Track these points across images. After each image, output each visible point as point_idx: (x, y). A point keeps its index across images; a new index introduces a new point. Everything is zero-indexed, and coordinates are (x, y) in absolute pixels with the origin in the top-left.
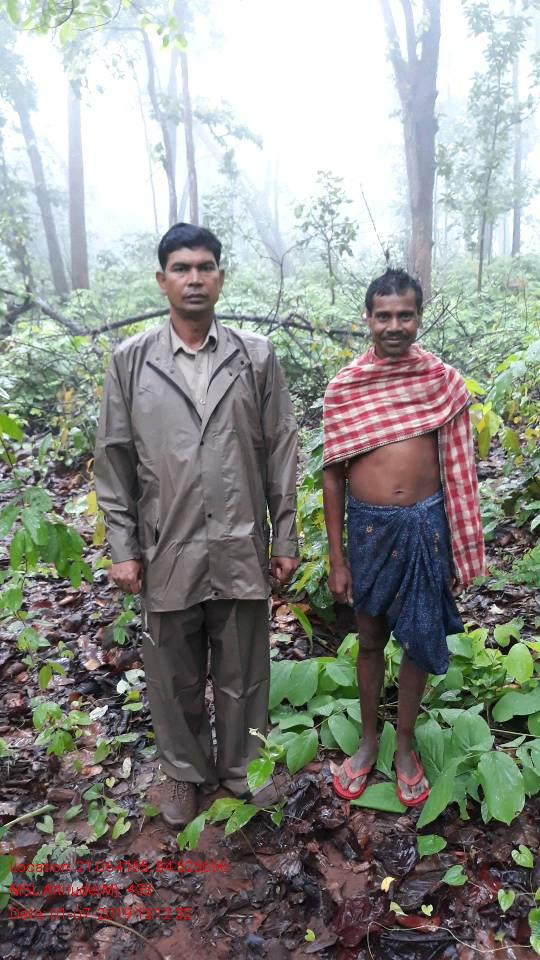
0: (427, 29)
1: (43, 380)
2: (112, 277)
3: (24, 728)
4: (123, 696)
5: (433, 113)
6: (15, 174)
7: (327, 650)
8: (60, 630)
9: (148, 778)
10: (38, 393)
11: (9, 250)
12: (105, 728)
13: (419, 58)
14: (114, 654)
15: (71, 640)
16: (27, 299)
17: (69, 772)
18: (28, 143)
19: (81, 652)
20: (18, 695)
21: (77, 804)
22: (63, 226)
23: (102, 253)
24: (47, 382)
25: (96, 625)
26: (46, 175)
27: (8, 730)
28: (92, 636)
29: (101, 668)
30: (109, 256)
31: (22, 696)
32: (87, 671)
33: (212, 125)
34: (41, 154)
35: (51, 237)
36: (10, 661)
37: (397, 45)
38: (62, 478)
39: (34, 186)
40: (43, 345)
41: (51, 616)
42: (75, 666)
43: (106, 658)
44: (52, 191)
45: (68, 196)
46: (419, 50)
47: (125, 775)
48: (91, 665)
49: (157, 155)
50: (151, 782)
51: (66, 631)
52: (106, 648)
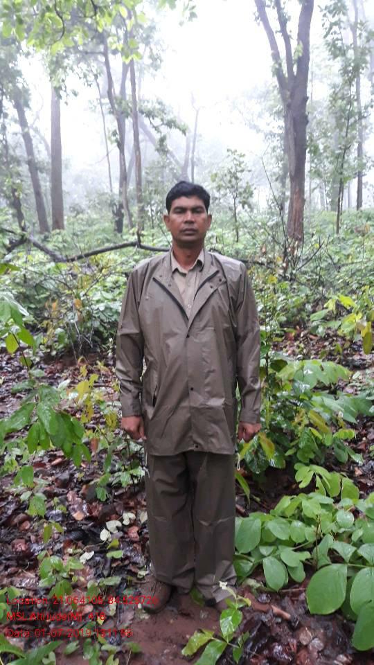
0: (301, 55)
1: (36, 293)
2: (80, 221)
3: (28, 570)
4: (106, 544)
5: (305, 111)
6: (14, 151)
7: (261, 506)
8: (53, 486)
9: (130, 616)
10: (31, 303)
11: (8, 202)
12: (93, 571)
13: (295, 74)
14: (96, 507)
15: (62, 495)
16: (23, 236)
17: (67, 610)
18: (23, 130)
19: (70, 505)
20: (23, 541)
21: (74, 641)
22: (46, 186)
23: (73, 206)
24: (38, 295)
25: (81, 482)
26: (36, 152)
27: (16, 572)
28: (78, 491)
29: (87, 519)
30: (77, 207)
31: (26, 541)
32: (76, 521)
33: (151, 119)
34: (32, 138)
35: (38, 194)
36: (16, 512)
37: (280, 65)
38: (49, 364)
39: (27, 160)
40: (35, 269)
41: (46, 475)
42: (66, 518)
43: (90, 511)
44: (39, 162)
45: (50, 167)
46: (295, 69)
47: (112, 613)
48: (78, 516)
49: (113, 138)
50: (132, 620)
51: (58, 487)
52: (90, 502)
